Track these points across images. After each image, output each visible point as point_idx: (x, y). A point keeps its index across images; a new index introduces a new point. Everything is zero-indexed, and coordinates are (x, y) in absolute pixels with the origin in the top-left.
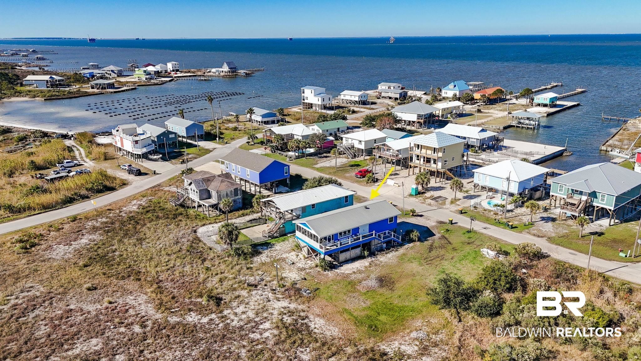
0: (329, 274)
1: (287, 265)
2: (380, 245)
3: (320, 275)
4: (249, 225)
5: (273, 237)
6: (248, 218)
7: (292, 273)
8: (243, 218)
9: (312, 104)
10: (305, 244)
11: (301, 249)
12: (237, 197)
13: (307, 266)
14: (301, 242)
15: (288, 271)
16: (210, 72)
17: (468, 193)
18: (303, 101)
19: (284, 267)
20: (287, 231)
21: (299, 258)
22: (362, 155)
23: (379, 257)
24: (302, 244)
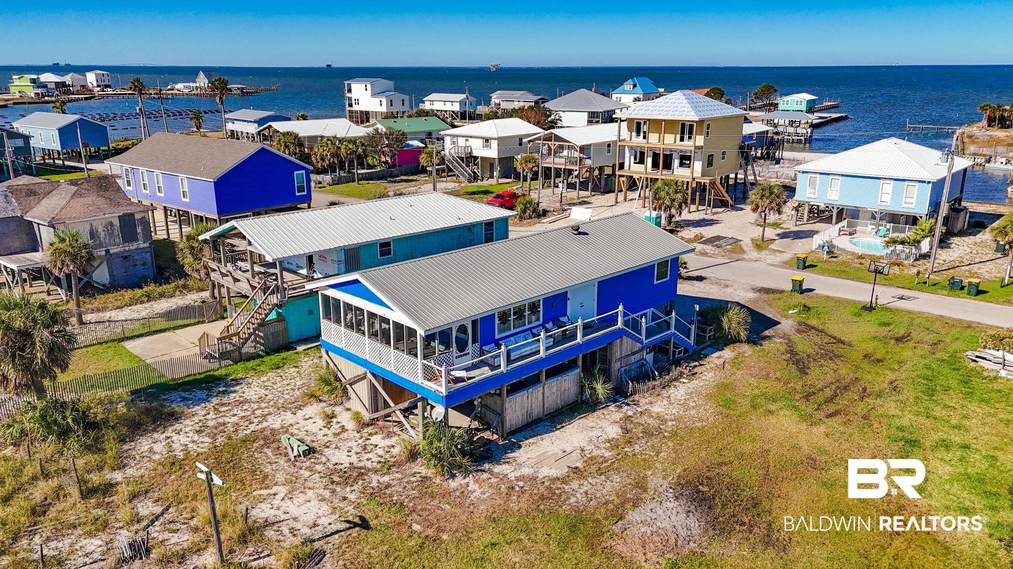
0: (473, 486)
1: (282, 461)
2: (637, 356)
3: (433, 497)
4: (164, 324)
5: (237, 357)
6: (163, 306)
7: (302, 498)
8: (147, 305)
9: (367, 113)
10: (361, 370)
11: (345, 390)
12: (133, 246)
13: (371, 460)
14: (341, 362)
15: (282, 491)
16: (172, 90)
17: (782, 228)
18: (350, 109)
19: (268, 469)
20: (294, 335)
21: (335, 428)
22: (492, 177)
23: (644, 400)
24: (349, 370)
